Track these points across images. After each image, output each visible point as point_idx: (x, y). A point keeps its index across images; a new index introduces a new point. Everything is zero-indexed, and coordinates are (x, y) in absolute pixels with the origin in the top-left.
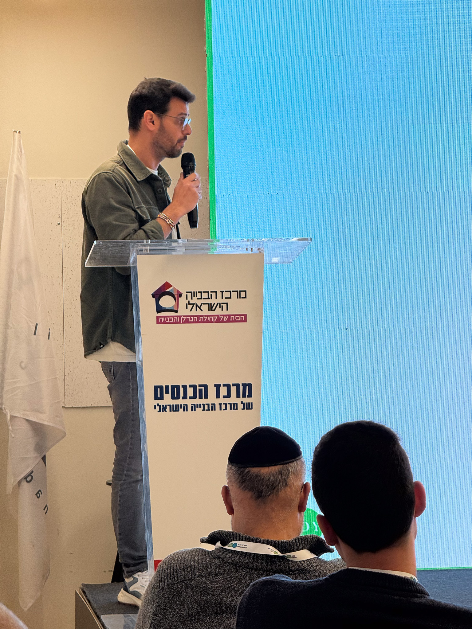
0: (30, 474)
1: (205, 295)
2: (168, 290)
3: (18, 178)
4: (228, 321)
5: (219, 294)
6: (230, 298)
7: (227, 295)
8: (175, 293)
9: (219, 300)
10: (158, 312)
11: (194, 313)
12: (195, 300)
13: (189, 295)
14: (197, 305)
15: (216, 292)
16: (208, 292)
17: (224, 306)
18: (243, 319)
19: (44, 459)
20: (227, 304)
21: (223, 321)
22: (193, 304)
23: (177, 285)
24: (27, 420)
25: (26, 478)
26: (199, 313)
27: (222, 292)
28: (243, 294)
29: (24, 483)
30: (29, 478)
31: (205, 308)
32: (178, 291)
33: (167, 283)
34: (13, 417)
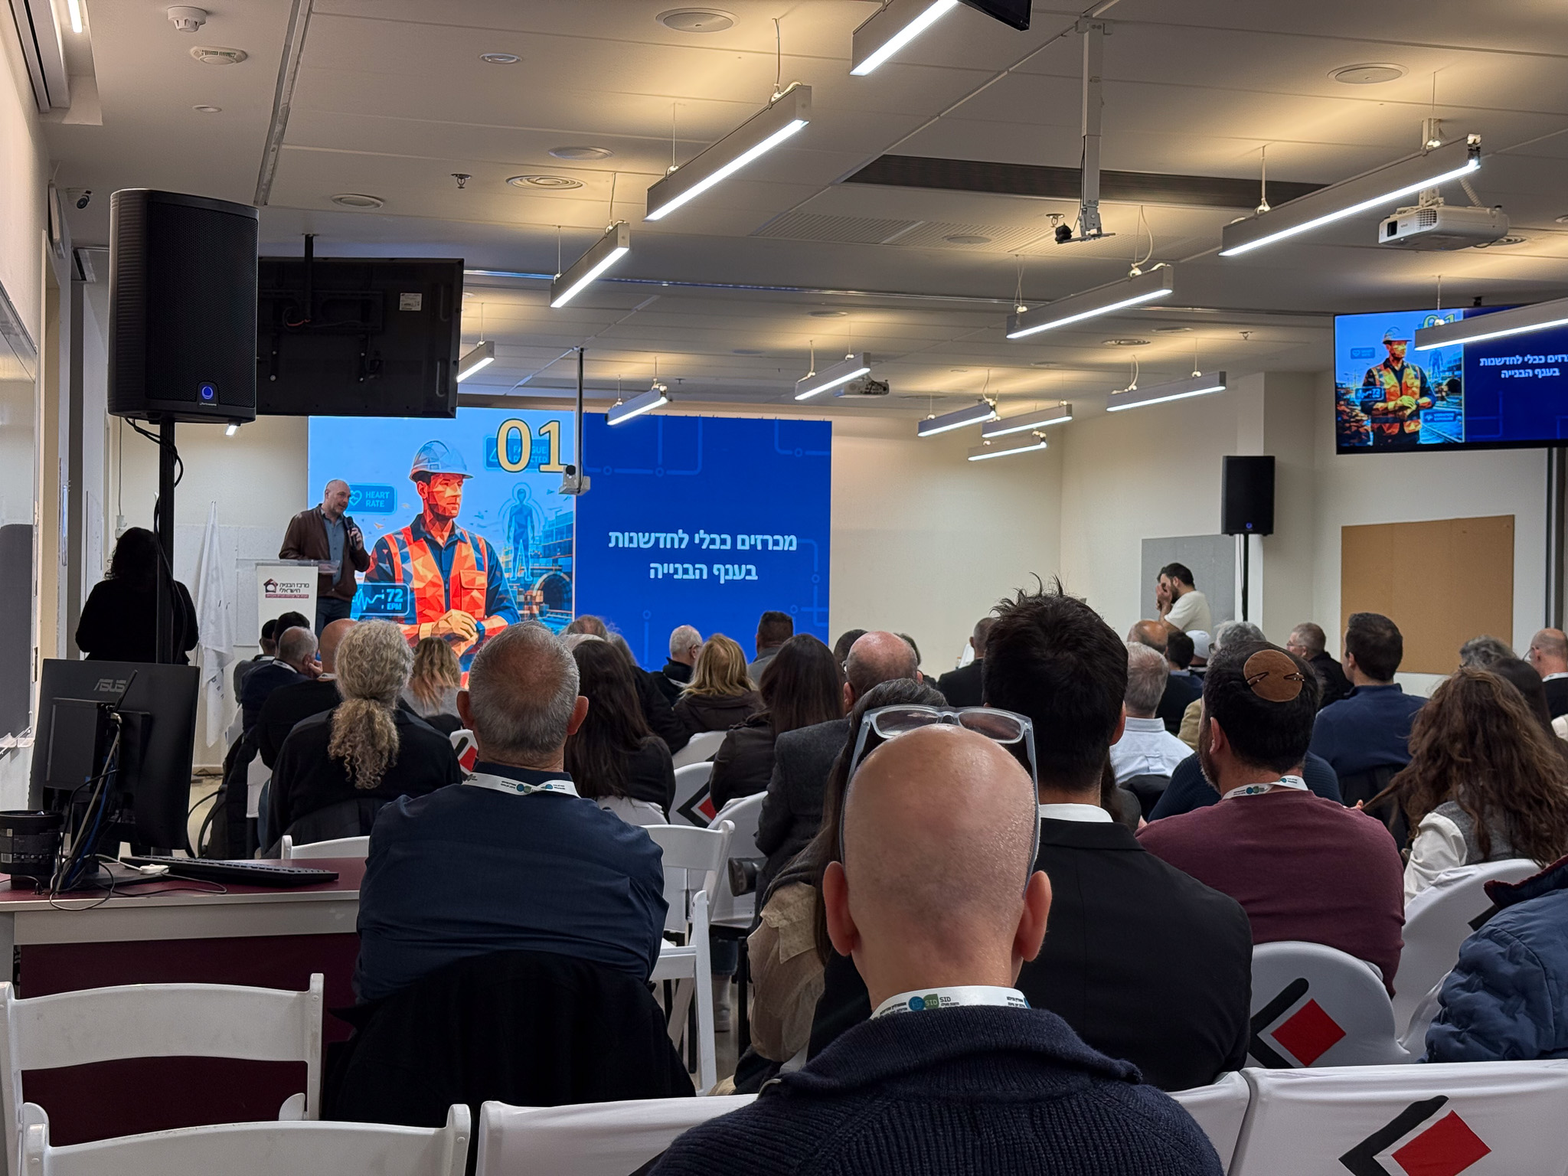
0: (215, 677)
2: (272, 582)
3: (213, 526)
19: (222, 670)
24: (214, 650)
25: (212, 680)
29: (211, 682)
30: (214, 679)
32: (276, 583)
34: (206, 648)
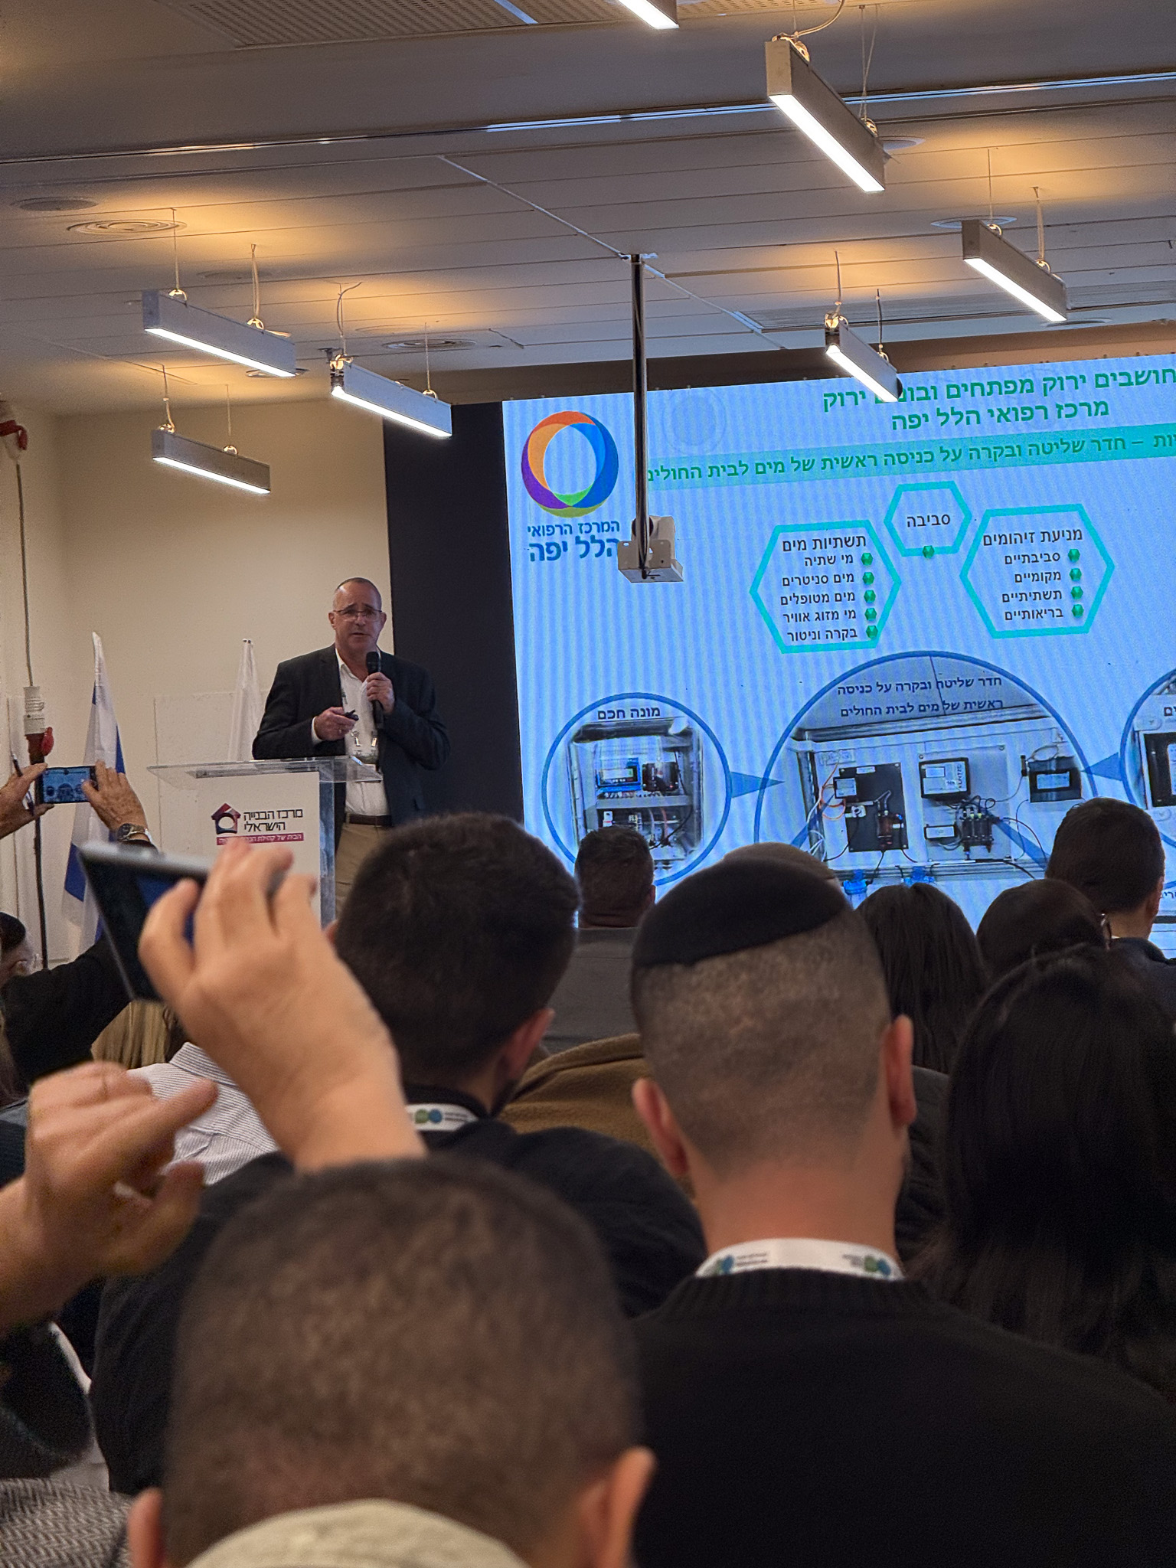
1: (262, 816)
2: (227, 811)
4: (286, 840)
5: (276, 814)
6: (287, 817)
7: (283, 814)
8: (233, 814)
9: (277, 820)
10: (218, 833)
11: (252, 833)
12: (253, 821)
13: (247, 815)
14: (255, 826)
15: (273, 812)
16: (265, 812)
17: (282, 825)
18: (300, 837)
20: (284, 823)
21: (281, 841)
22: (251, 825)
23: (235, 807)
26: (257, 833)
27: (279, 812)
28: (299, 813)
31: (262, 828)
32: (237, 812)
33: (226, 805)
